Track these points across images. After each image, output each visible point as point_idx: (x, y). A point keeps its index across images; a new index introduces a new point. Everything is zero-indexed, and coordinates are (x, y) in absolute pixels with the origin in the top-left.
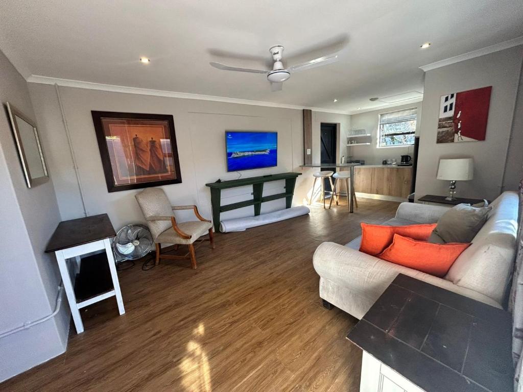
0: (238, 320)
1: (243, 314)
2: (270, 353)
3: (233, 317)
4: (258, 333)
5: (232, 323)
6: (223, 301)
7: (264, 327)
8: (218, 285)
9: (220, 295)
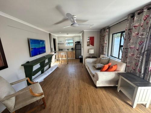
0: (90, 108)
1: (88, 105)
2: (107, 108)
3: (88, 109)
4: (98, 106)
5: (90, 111)
6: (77, 108)
7: (97, 104)
8: (67, 105)
9: (73, 107)
